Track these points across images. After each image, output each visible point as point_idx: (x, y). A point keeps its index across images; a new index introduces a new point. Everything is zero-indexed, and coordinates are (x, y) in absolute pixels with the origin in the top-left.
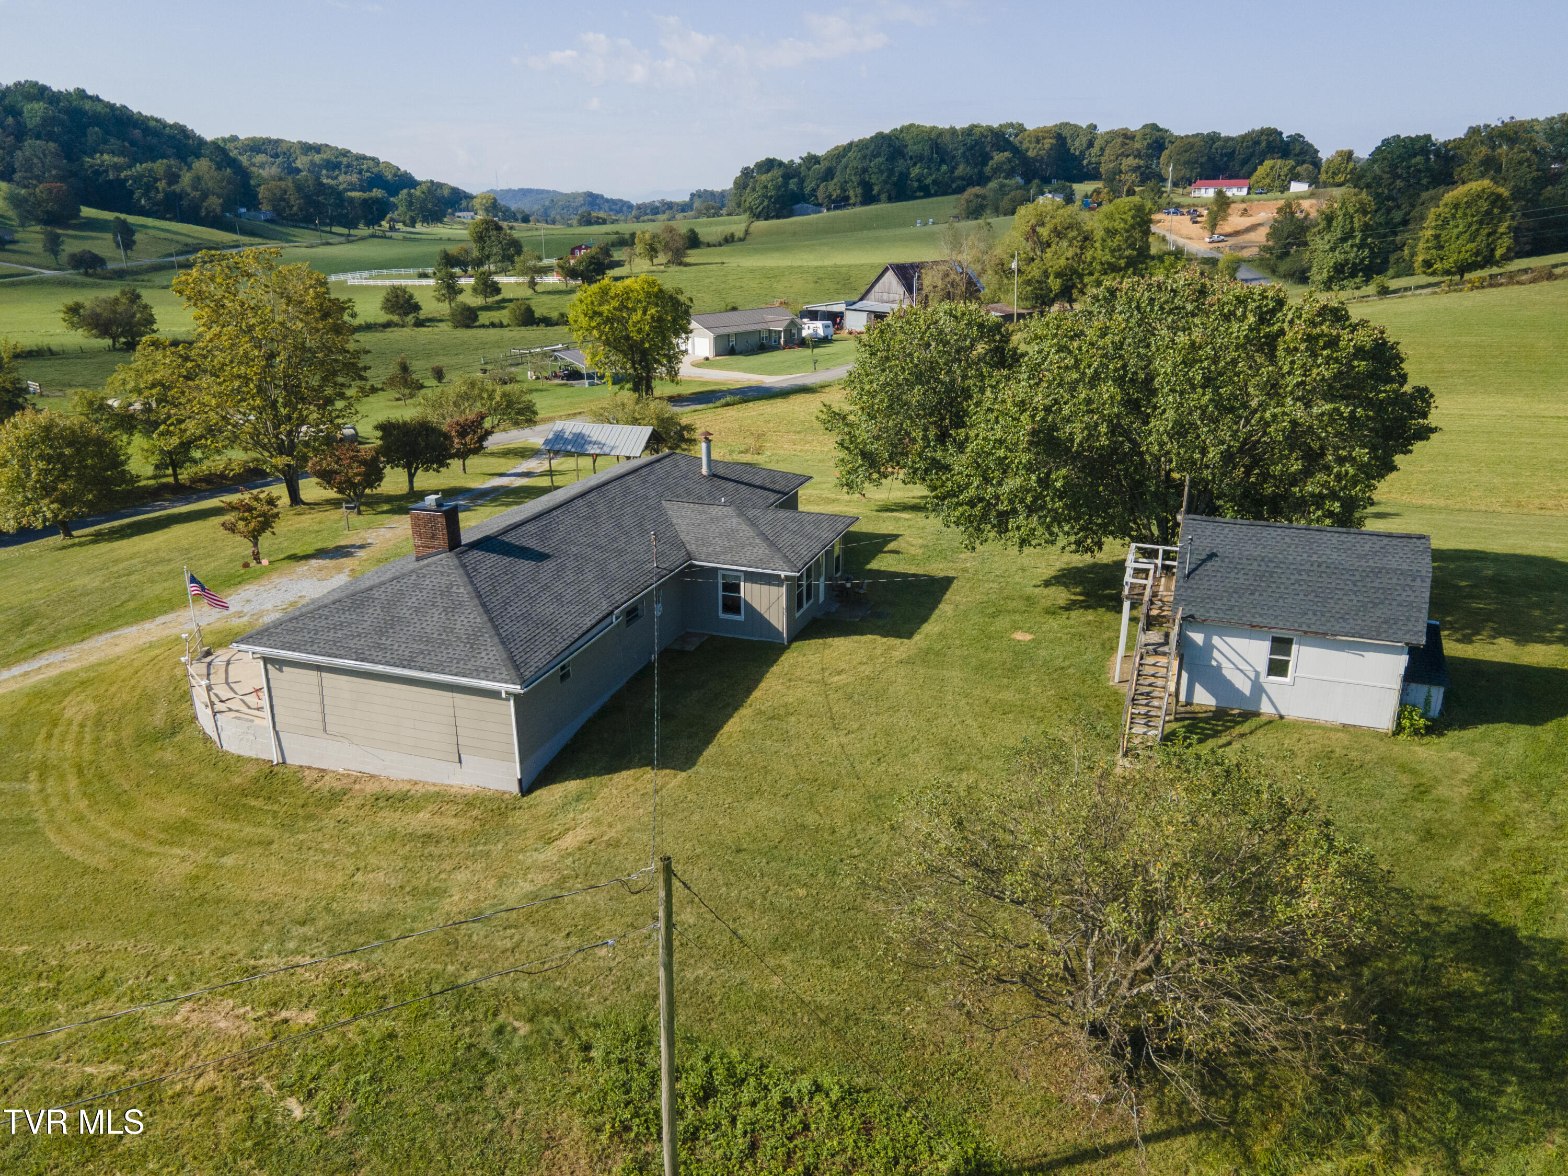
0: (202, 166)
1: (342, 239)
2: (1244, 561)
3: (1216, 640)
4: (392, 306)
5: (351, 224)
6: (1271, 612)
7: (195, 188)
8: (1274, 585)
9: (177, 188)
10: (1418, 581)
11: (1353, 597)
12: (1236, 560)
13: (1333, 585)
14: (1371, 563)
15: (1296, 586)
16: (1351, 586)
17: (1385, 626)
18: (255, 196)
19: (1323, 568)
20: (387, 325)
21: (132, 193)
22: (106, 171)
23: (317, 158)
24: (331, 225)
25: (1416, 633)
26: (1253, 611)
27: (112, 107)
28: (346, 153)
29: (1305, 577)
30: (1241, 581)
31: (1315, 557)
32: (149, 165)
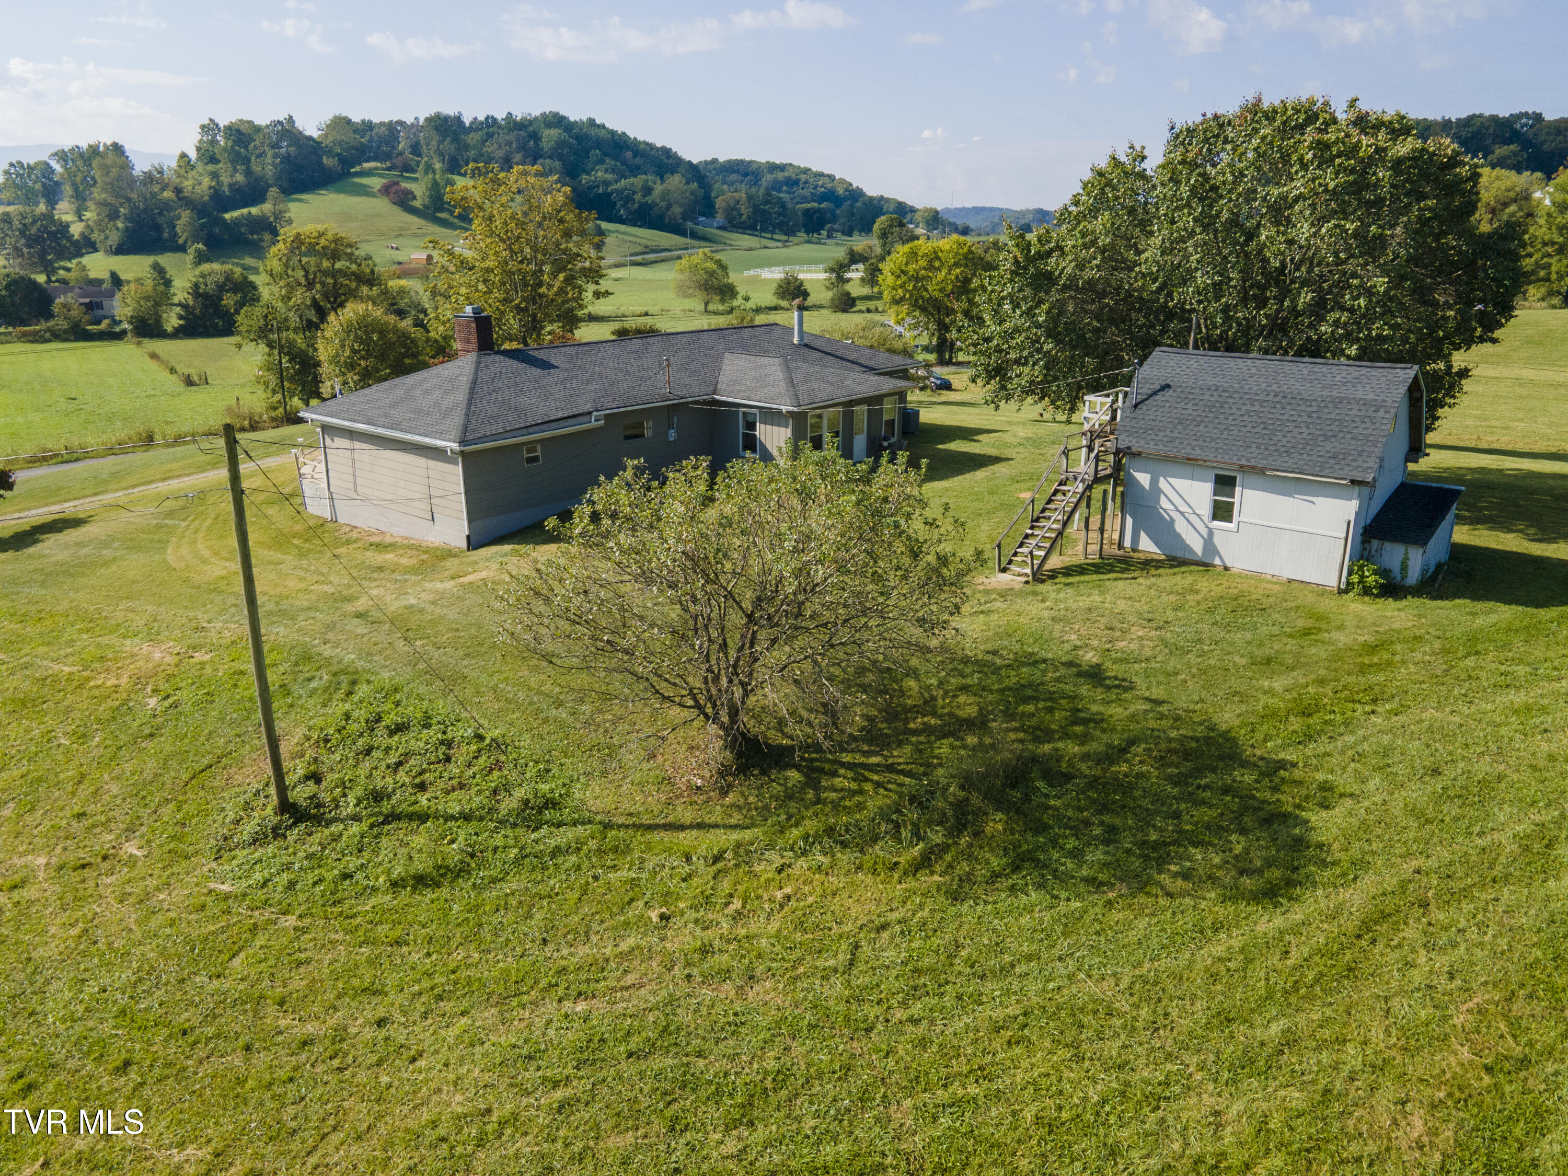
0: (675, 181)
1: (780, 244)
2: (1197, 390)
3: (1162, 483)
4: (784, 293)
5: (791, 232)
6: (1213, 444)
7: (663, 199)
8: (1222, 417)
9: (649, 199)
10: (1381, 413)
11: (1304, 430)
12: (1189, 389)
13: (1286, 417)
14: (1335, 394)
15: (1246, 418)
16: (1305, 418)
17: (1332, 461)
18: (713, 207)
19: (1279, 399)
20: (776, 308)
21: (615, 203)
22: (598, 186)
23: (780, 176)
24: (773, 232)
25: (1366, 469)
26: (1195, 443)
27: (613, 133)
28: (806, 171)
29: (1257, 408)
30: (1189, 412)
31: (1274, 387)
32: (632, 179)
